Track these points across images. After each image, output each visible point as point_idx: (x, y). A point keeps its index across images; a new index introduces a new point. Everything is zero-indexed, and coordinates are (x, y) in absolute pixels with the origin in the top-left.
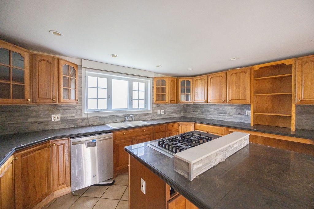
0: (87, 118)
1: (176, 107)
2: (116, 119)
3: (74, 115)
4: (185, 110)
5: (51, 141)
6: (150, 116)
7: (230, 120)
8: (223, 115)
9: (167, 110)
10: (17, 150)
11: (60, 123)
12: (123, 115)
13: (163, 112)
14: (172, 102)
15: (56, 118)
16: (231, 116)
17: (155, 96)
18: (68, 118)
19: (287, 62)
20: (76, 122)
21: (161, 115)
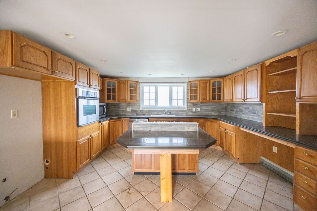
0: (142, 111)
1: (214, 106)
2: (159, 112)
3: (136, 108)
4: (226, 109)
5: (122, 118)
6: (186, 112)
7: (258, 121)
8: (252, 114)
9: (203, 108)
11: (130, 112)
12: (163, 110)
13: (198, 110)
14: (204, 101)
15: (129, 109)
16: (259, 116)
17: (190, 96)
18: (134, 110)
19: (292, 54)
20: (137, 112)
21: (196, 112)
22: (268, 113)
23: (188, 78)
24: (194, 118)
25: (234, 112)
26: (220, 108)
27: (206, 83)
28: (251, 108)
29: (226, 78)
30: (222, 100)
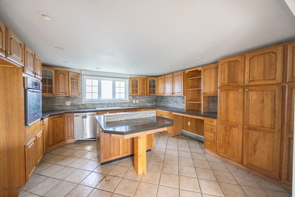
0: (85, 104)
1: (149, 99)
2: (103, 105)
3: (78, 102)
4: (156, 101)
5: (64, 114)
6: (128, 104)
7: (179, 107)
8: (176, 103)
9: (141, 100)
10: (50, 116)
11: (70, 106)
12: (108, 103)
14: (142, 94)
15: (68, 103)
16: (180, 104)
17: (131, 91)
18: (74, 104)
19: (199, 69)
20: (79, 106)
21: (136, 104)
22: (187, 102)
23: (130, 75)
24: (137, 108)
25: (163, 103)
26: (152, 100)
27: (144, 80)
28: (174, 99)
29: (159, 78)
30: (156, 94)
